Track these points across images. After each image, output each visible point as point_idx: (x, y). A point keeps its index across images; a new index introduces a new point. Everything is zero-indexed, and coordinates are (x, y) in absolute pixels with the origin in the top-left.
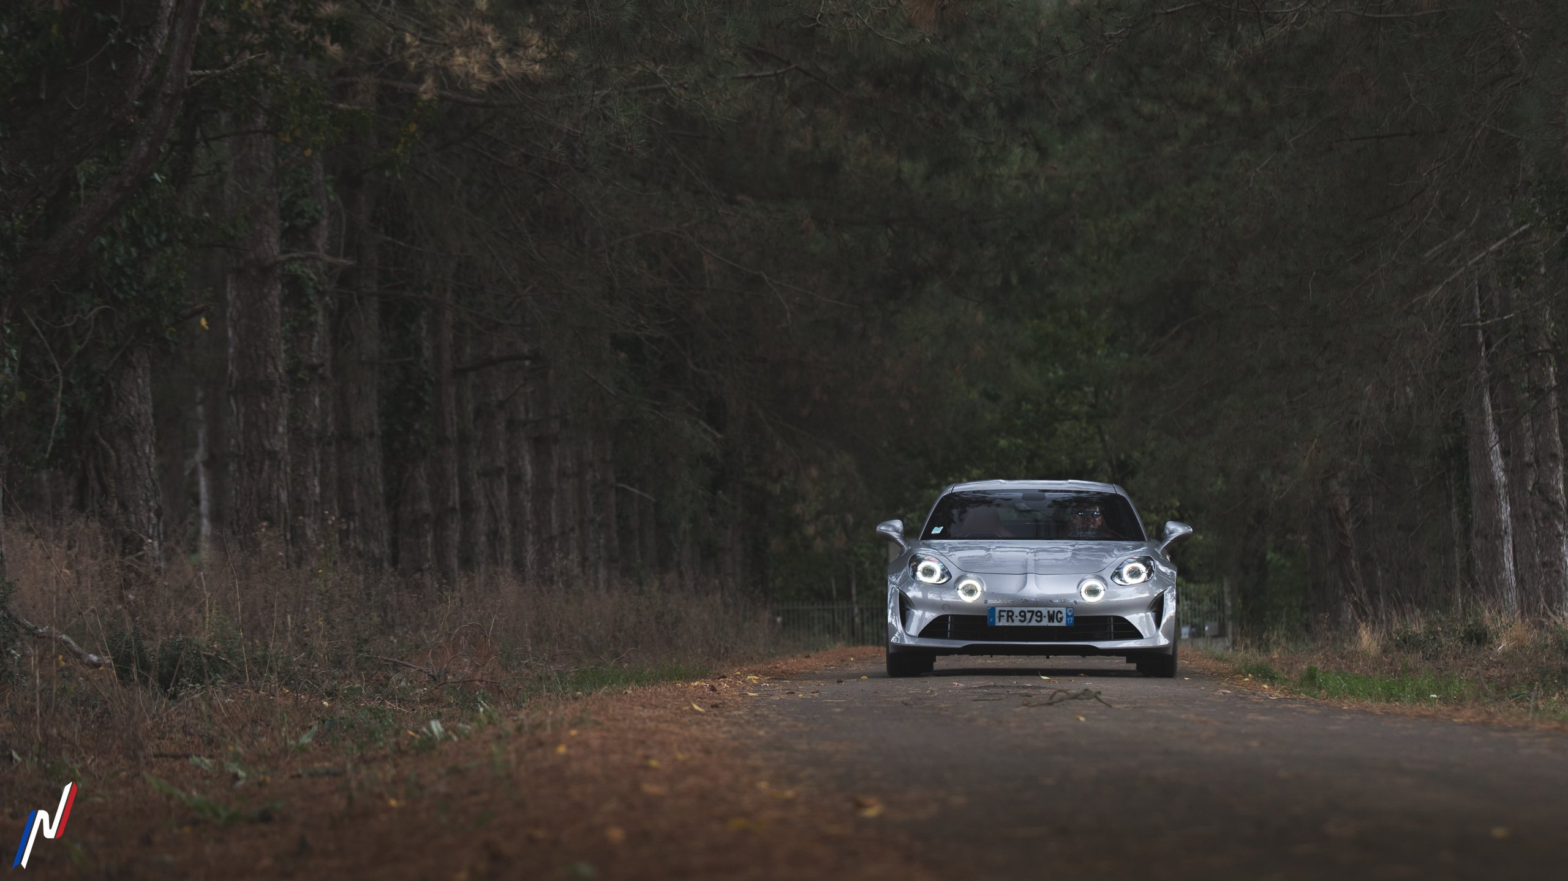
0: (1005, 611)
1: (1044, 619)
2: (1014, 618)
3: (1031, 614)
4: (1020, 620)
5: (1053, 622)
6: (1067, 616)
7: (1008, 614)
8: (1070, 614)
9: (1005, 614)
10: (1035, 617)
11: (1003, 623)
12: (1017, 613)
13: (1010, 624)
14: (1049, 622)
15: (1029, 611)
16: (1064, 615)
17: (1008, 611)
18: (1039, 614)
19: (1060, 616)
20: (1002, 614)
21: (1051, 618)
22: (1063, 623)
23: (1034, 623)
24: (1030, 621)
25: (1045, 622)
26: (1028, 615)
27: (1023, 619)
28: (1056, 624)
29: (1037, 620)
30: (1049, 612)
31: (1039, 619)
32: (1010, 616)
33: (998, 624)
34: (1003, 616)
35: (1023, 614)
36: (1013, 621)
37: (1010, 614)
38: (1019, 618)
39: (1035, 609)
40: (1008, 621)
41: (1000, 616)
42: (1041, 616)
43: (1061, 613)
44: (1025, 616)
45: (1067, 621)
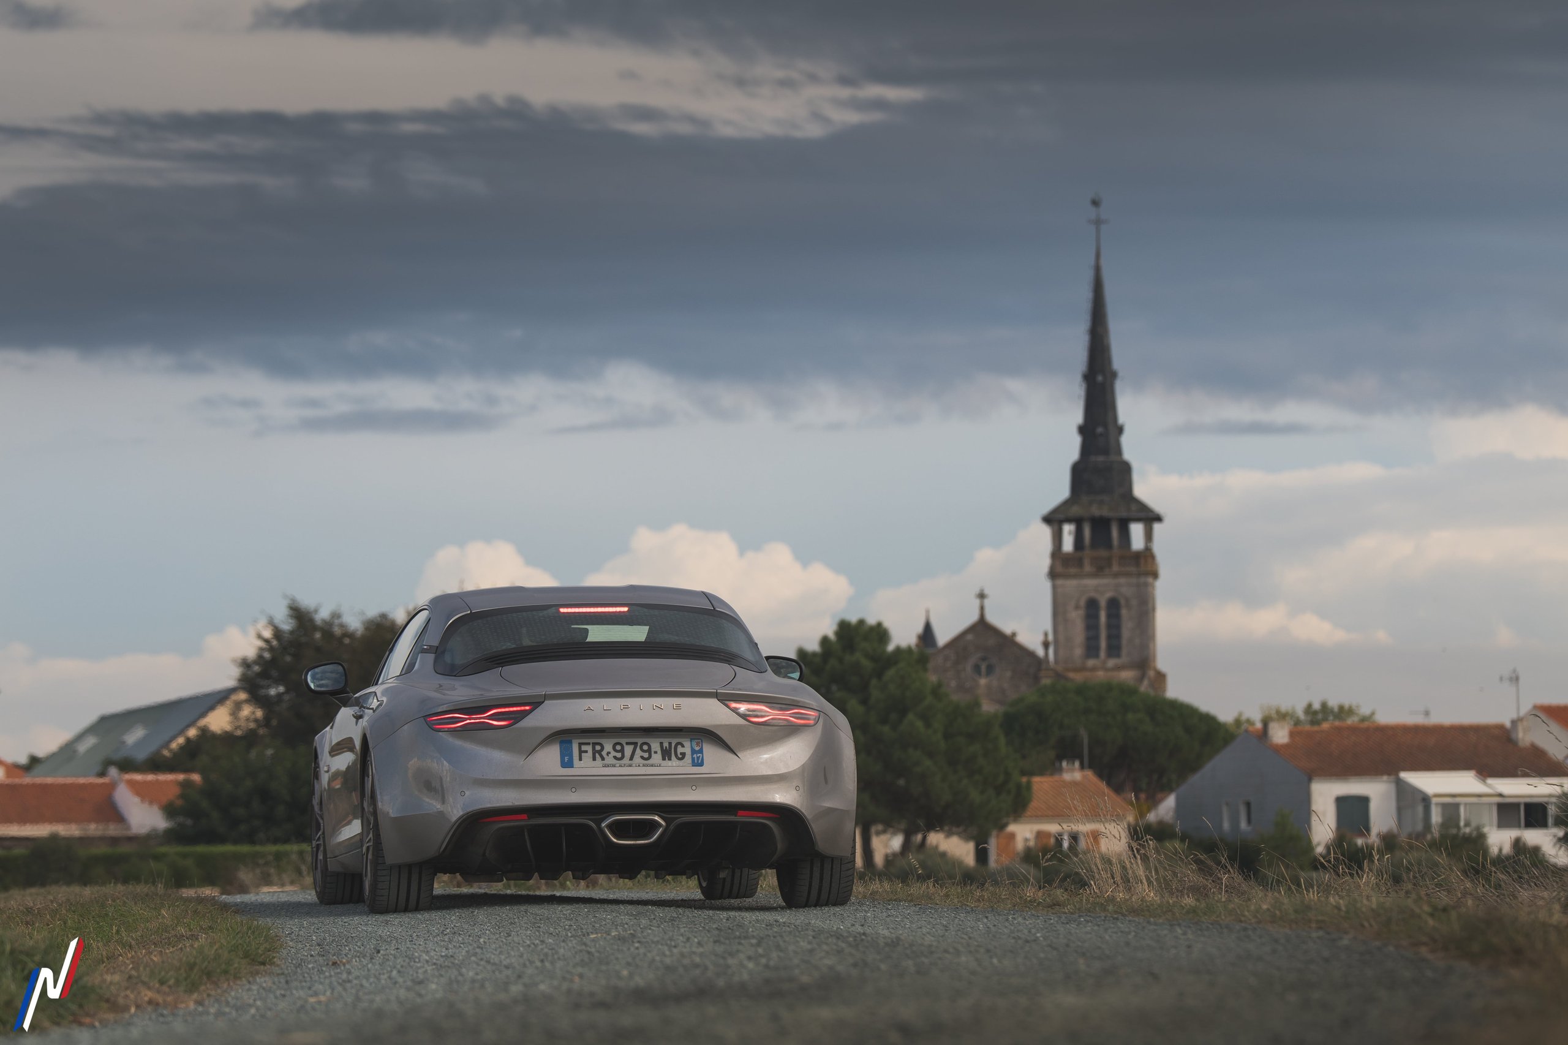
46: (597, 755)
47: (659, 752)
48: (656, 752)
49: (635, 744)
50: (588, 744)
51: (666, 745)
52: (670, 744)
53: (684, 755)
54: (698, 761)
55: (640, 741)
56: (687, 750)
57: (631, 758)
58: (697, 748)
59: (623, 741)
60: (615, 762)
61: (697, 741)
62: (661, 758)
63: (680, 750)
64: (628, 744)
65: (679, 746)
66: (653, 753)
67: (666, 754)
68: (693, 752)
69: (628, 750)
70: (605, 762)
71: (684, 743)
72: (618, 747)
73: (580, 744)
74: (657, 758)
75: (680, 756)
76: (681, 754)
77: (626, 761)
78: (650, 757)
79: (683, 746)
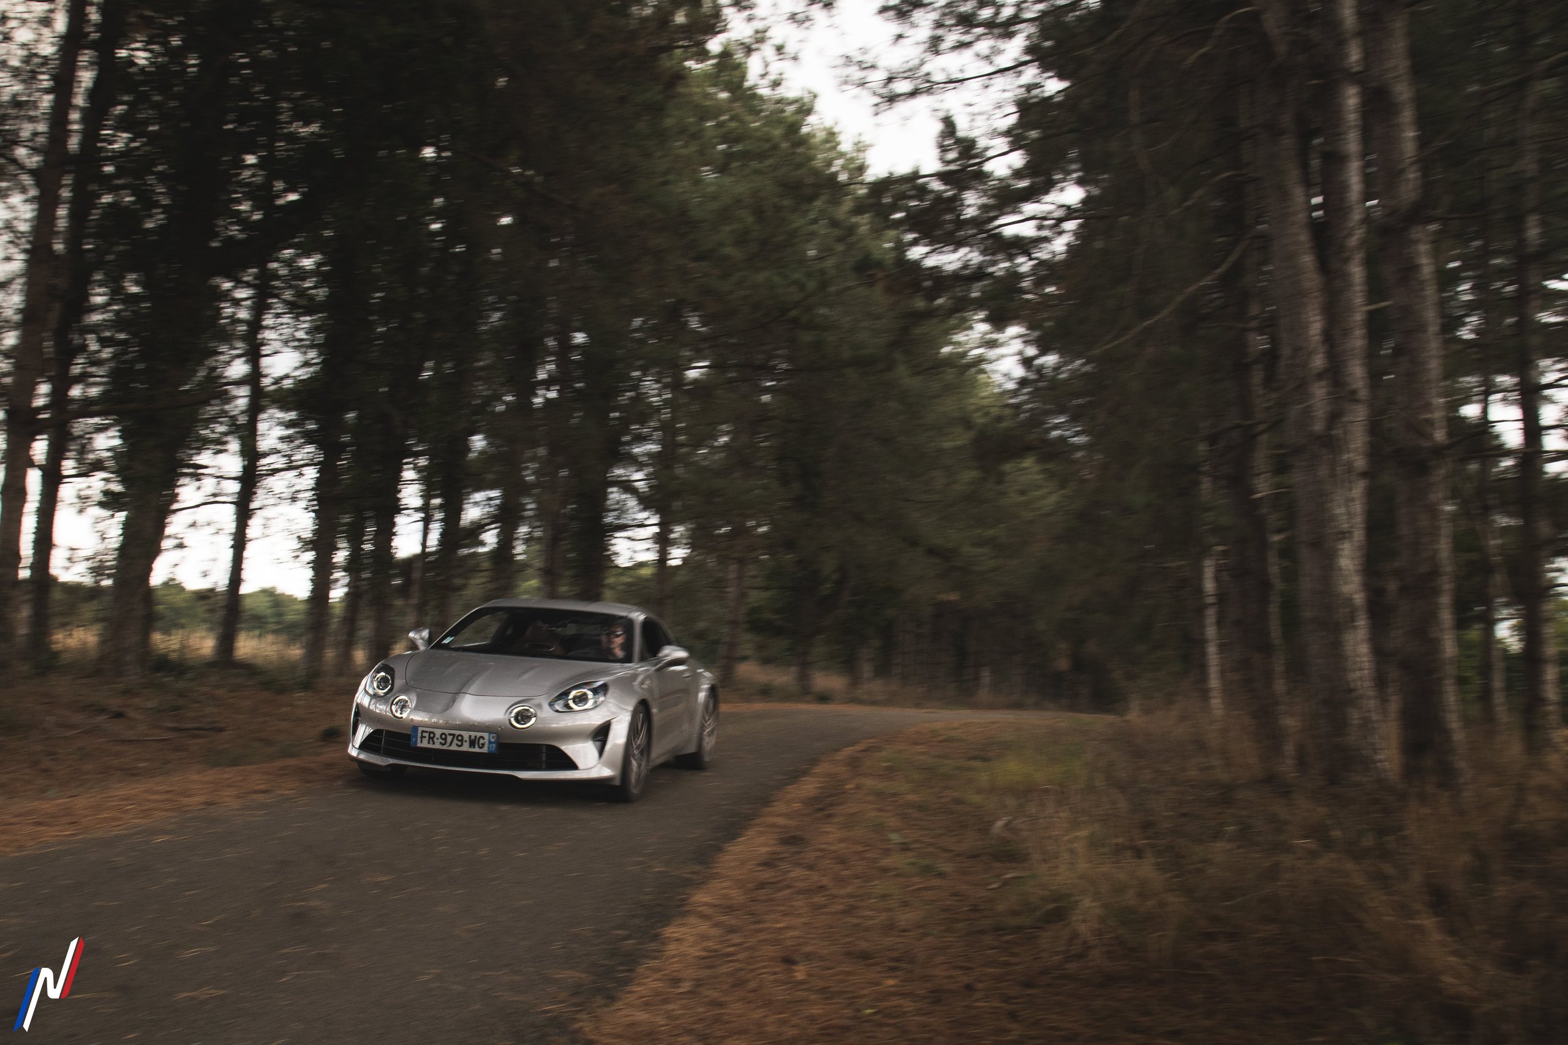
0: (426, 732)
1: (464, 743)
2: (435, 739)
3: (451, 737)
4: (441, 743)
5: (474, 747)
6: (490, 742)
7: (429, 735)
8: (493, 740)
9: (426, 735)
10: (455, 741)
11: (425, 744)
12: (438, 736)
13: (431, 746)
14: (470, 747)
15: (450, 734)
16: (486, 741)
17: (430, 733)
18: (460, 738)
19: (482, 741)
20: (424, 734)
21: (472, 743)
22: (485, 750)
23: (454, 748)
24: (450, 745)
25: (466, 747)
26: (449, 738)
27: (443, 742)
28: (477, 750)
29: (457, 745)
30: (470, 736)
31: (459, 743)
32: (431, 738)
33: (419, 745)
34: (425, 737)
35: (444, 736)
36: (434, 743)
37: (432, 735)
38: (440, 740)
39: (457, 733)
40: (429, 743)
41: (422, 737)
42: (462, 741)
43: (483, 738)
44: (445, 739)
45: (489, 748)
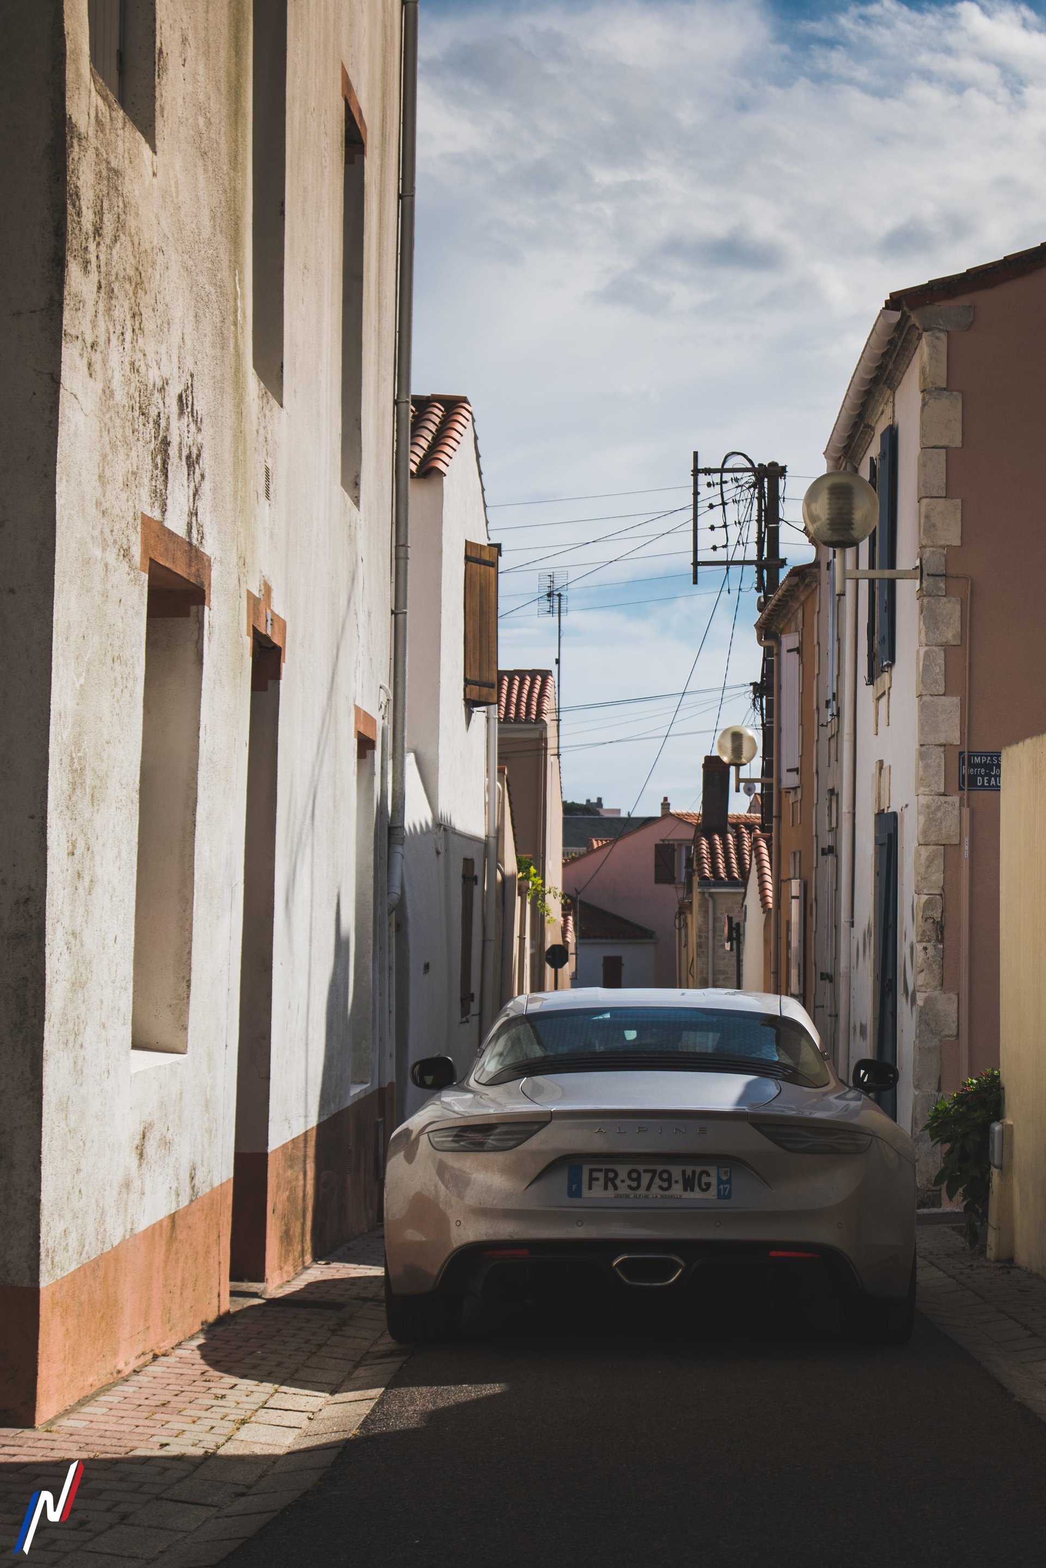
46: (610, 1184)
47: (681, 1181)
48: (676, 1182)
49: (654, 1172)
50: (600, 1170)
51: (689, 1173)
52: (694, 1172)
53: (708, 1185)
54: (724, 1193)
55: (659, 1168)
56: (713, 1180)
57: (648, 1189)
58: (724, 1178)
59: (641, 1168)
60: (629, 1192)
61: (725, 1169)
62: (682, 1188)
63: (705, 1179)
64: (645, 1171)
65: (704, 1175)
66: (673, 1182)
67: (688, 1184)
68: (720, 1181)
69: (646, 1178)
70: (619, 1192)
71: (709, 1171)
72: (634, 1175)
73: (591, 1171)
74: (677, 1189)
75: (704, 1187)
76: (706, 1184)
77: (642, 1191)
78: (669, 1188)
79: (708, 1175)
